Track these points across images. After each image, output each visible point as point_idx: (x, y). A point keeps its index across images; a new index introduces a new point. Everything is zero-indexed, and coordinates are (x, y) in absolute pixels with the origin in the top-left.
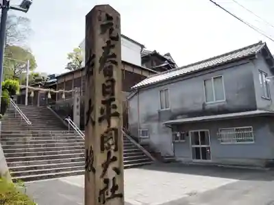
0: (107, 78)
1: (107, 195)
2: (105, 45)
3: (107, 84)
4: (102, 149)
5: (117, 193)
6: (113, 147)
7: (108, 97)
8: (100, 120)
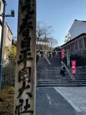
0: (25, 37)
1: (21, 109)
2: (24, 17)
3: (24, 41)
4: (19, 80)
5: (29, 109)
6: (27, 79)
7: (25, 49)
8: (19, 63)
